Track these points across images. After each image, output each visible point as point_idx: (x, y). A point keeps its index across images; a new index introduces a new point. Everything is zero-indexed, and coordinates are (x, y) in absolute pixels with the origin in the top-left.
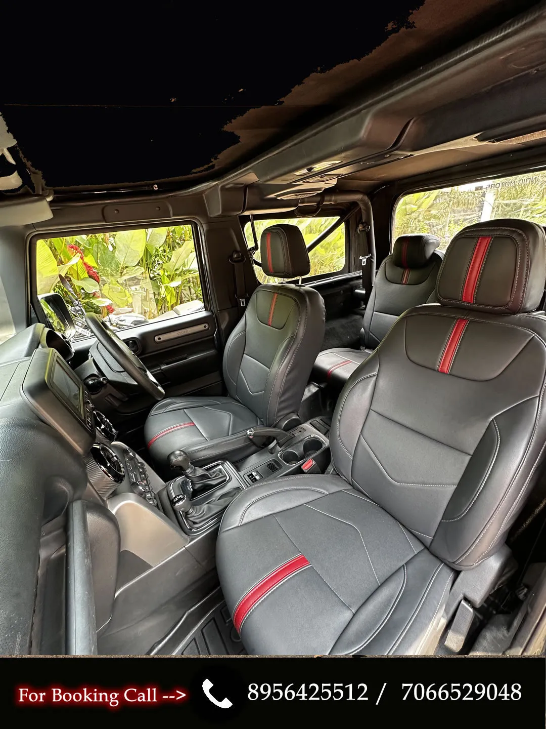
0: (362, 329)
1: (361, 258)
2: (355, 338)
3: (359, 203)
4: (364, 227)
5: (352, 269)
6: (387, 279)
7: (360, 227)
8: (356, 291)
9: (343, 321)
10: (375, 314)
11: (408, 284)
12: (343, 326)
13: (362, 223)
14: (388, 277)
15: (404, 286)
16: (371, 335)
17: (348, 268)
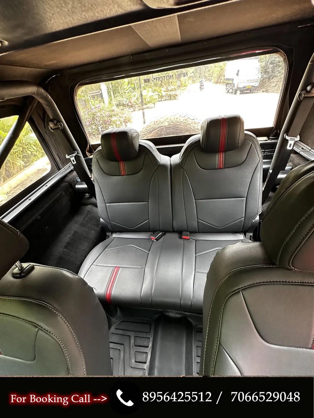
0: (101, 220)
1: (67, 157)
2: (98, 229)
3: (36, 97)
4: (56, 125)
5: (61, 166)
6: (105, 173)
7: (51, 125)
8: (77, 186)
9: (79, 219)
10: (109, 206)
11: (127, 175)
12: (83, 225)
13: (52, 121)
14: (105, 172)
15: (125, 176)
16: (113, 224)
17: (56, 167)
